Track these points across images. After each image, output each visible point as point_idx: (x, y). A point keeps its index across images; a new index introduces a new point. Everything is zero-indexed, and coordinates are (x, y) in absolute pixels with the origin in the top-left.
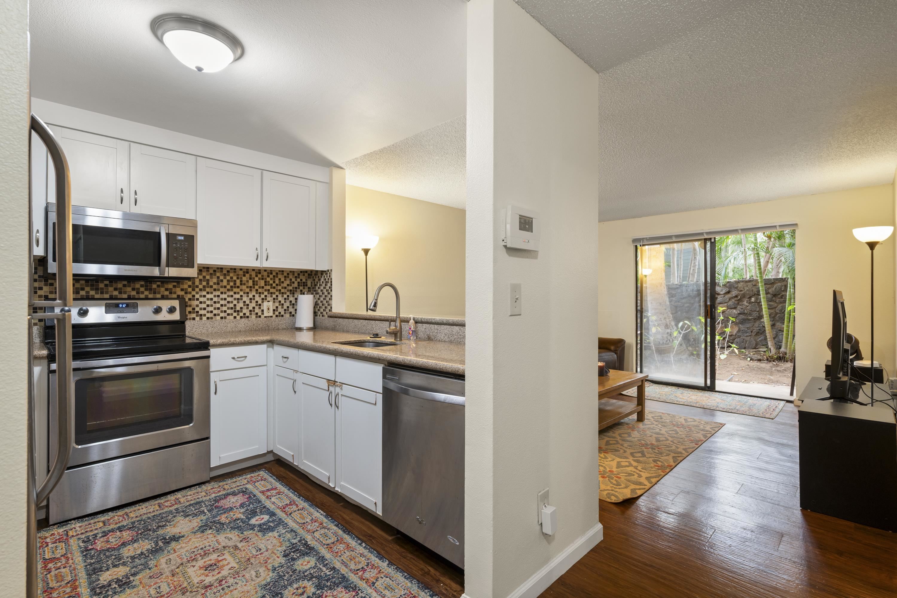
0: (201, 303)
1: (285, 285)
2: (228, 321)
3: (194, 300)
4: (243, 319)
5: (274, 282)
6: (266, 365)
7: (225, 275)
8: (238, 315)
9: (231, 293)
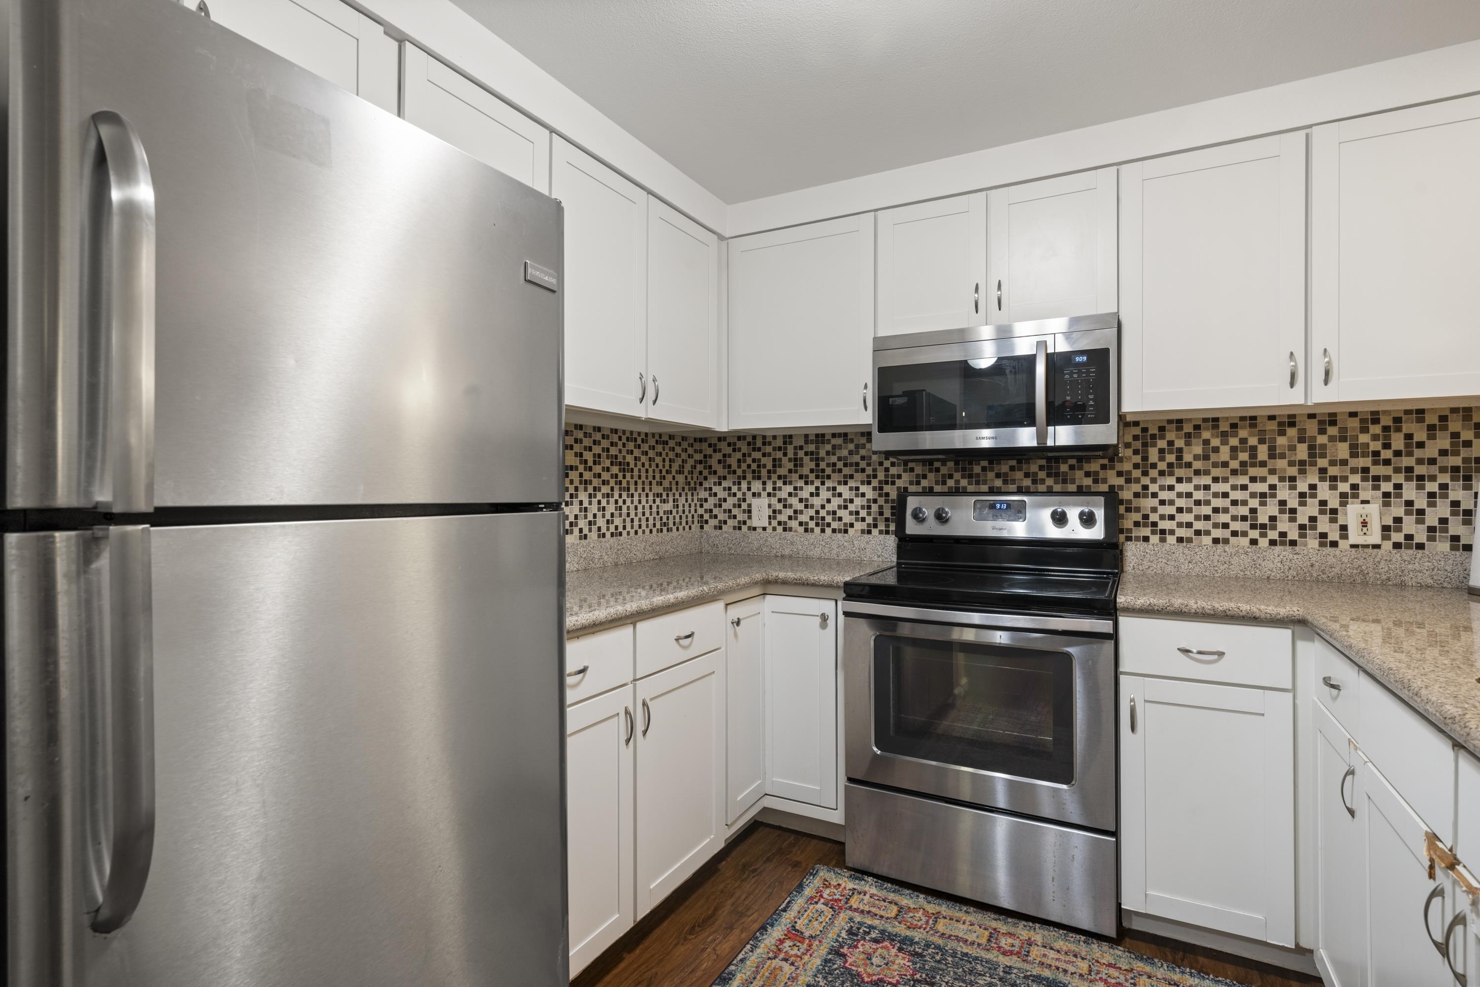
0: (1162, 502)
1: (1430, 452)
2: (1233, 551)
3: (1145, 496)
4: (1278, 549)
5: (1387, 446)
6: (1293, 688)
7: (1224, 435)
8: (1264, 535)
9: (1243, 480)
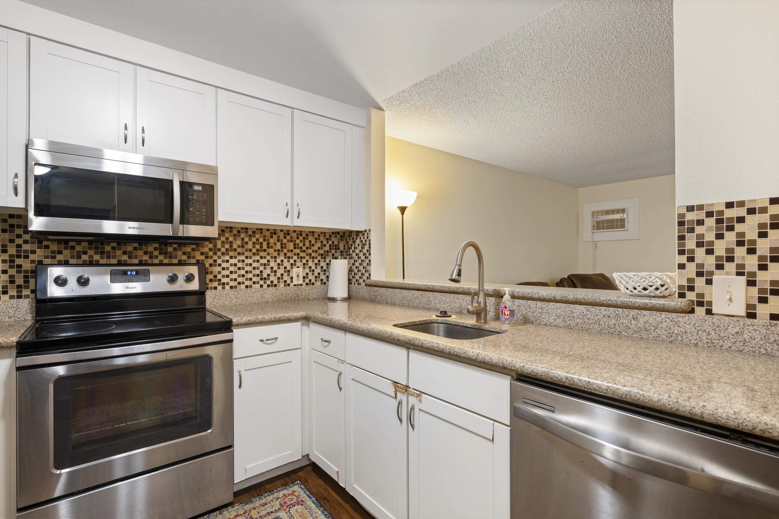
0: (223, 269)
1: (315, 248)
2: (254, 291)
3: (215, 265)
4: (271, 288)
5: (304, 245)
6: (301, 348)
7: (250, 236)
8: (265, 283)
9: (257, 258)
